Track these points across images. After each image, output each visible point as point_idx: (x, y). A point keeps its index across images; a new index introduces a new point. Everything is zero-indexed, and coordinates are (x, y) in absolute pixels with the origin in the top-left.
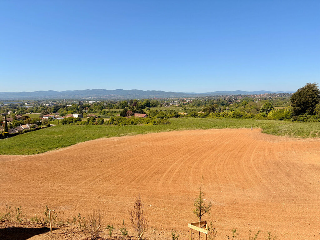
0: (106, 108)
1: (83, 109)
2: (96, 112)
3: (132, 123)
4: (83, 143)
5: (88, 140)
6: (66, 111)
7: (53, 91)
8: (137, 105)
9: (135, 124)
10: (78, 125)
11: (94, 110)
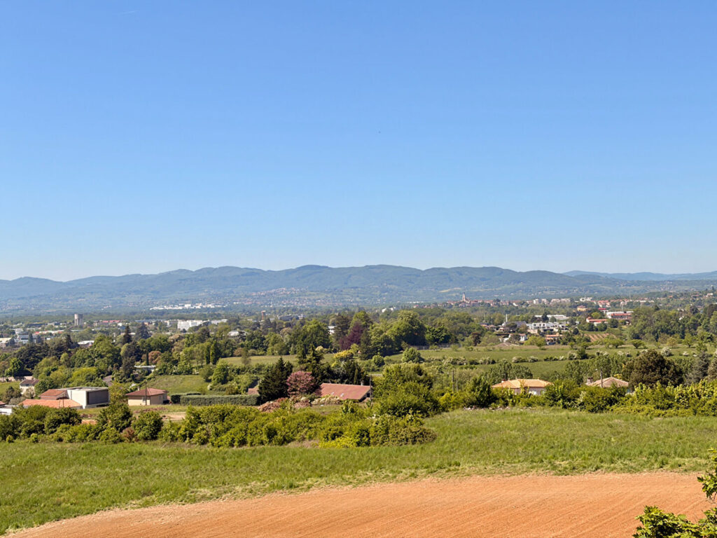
0: (236, 352)
1: (139, 359)
2: (189, 372)
3: (271, 434)
4: (36, 529)
5: (58, 519)
6: (67, 370)
7: (36, 279)
8: (363, 338)
9: (285, 441)
10: (60, 440)
11: (182, 363)
